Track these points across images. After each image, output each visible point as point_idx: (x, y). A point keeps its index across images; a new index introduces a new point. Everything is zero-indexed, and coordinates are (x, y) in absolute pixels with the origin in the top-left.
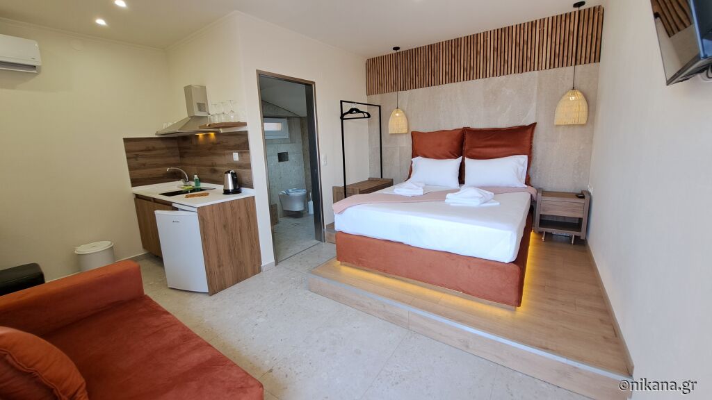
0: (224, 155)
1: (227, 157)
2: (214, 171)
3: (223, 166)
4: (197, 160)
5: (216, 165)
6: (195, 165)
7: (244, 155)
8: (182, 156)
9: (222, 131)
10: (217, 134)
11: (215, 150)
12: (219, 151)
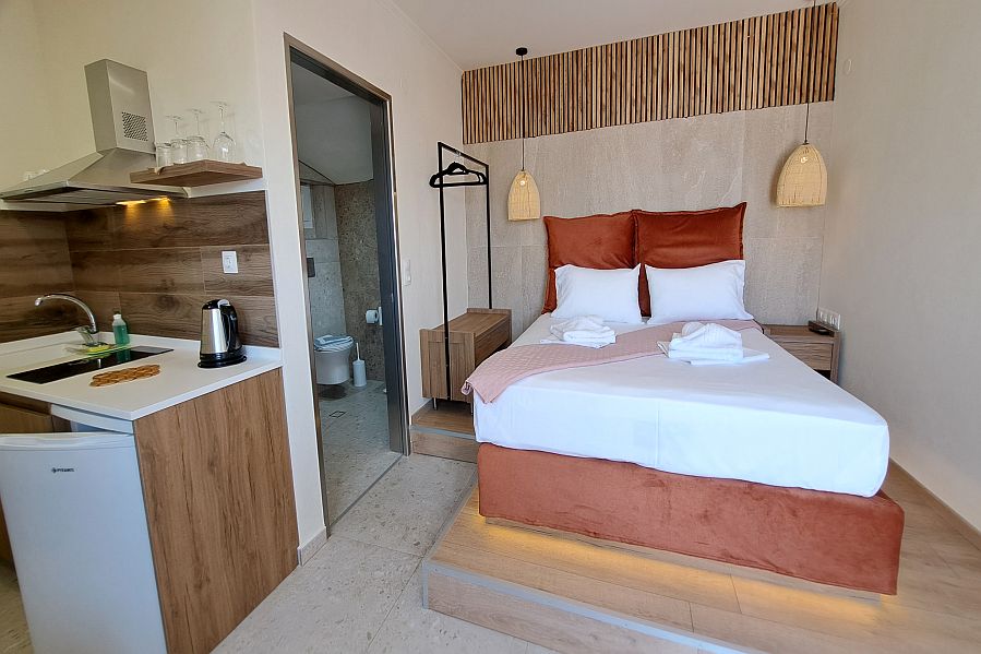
0: (198, 257)
1: (205, 263)
2: (170, 303)
3: (191, 287)
4: (121, 274)
5: (174, 287)
6: (114, 287)
7: (255, 257)
8: (78, 263)
9: (190, 192)
10: (177, 200)
11: (173, 244)
12: (183, 249)
